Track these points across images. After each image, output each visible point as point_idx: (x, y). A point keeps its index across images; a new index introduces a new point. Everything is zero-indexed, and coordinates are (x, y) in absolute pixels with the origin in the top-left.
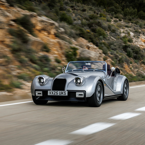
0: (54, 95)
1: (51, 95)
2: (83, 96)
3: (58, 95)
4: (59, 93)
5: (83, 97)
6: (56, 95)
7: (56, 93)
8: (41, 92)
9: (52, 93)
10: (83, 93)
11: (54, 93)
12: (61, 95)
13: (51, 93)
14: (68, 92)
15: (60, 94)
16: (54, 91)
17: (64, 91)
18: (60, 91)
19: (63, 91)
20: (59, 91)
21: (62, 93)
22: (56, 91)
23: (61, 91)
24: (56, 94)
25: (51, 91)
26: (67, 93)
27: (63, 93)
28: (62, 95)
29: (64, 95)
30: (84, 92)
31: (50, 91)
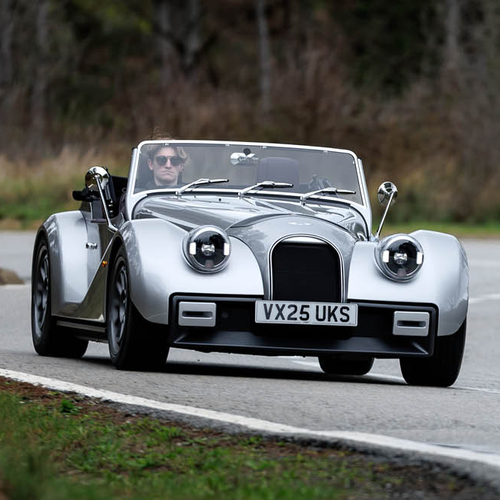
0: (286, 322)
1: (272, 320)
2: (423, 331)
3: (312, 321)
4: (313, 313)
5: (426, 334)
6: (302, 322)
7: (302, 312)
8: (211, 307)
9: (280, 313)
10: (424, 316)
11: (286, 312)
12: (326, 323)
13: (275, 312)
14: (361, 309)
15: (321, 316)
16: (288, 303)
17: (340, 306)
18: (321, 305)
19: (333, 305)
20: (313, 305)
21: (332, 314)
22: (299, 305)
23: (327, 305)
24: (297, 315)
25: (274, 303)
26: (353, 311)
27: (337, 312)
28: (332, 322)
29: (339, 323)
30: (430, 312)
31: (268, 303)
